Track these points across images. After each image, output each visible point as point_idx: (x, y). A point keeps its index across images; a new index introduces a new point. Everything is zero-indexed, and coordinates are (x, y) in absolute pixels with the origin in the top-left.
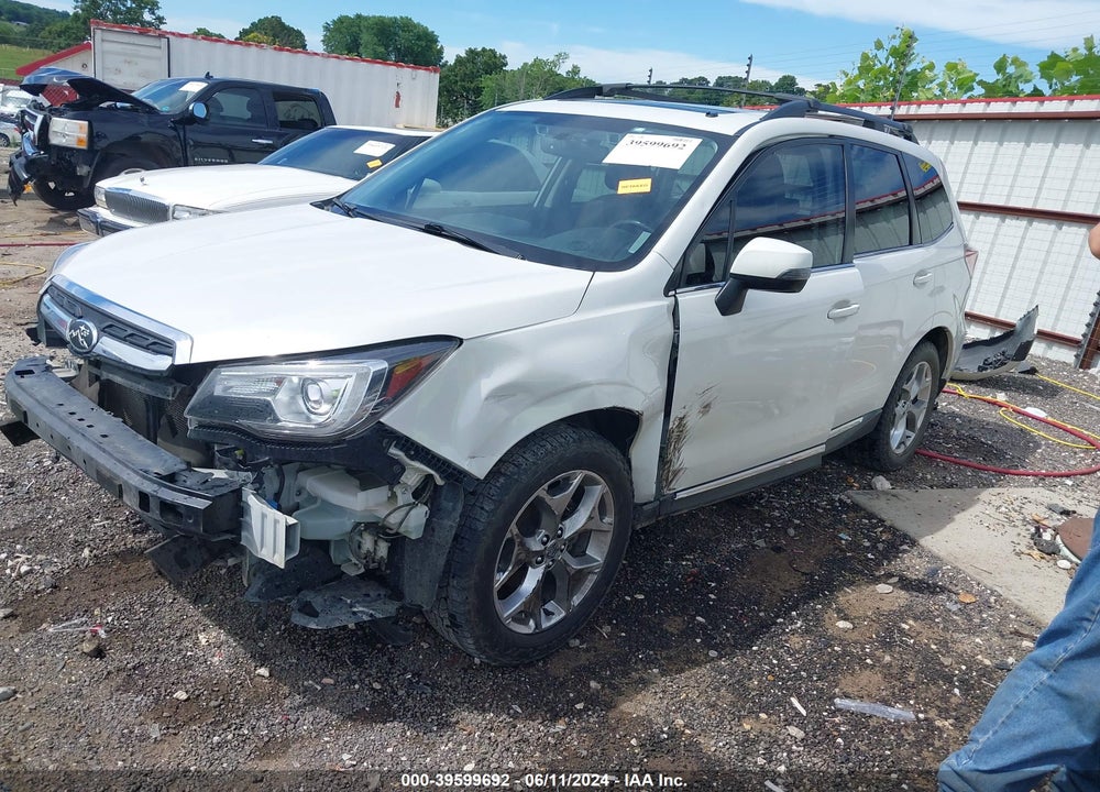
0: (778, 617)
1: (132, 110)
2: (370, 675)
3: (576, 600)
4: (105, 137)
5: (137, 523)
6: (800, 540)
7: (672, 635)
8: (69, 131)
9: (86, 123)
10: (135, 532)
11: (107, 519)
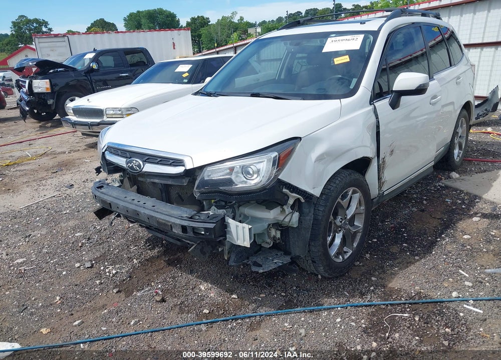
0: (437, 238)
1: (65, 71)
2: (278, 290)
3: (355, 245)
4: (57, 85)
5: (149, 245)
6: (430, 205)
7: (396, 253)
8: (41, 85)
9: (48, 80)
10: (149, 249)
11: (136, 246)
